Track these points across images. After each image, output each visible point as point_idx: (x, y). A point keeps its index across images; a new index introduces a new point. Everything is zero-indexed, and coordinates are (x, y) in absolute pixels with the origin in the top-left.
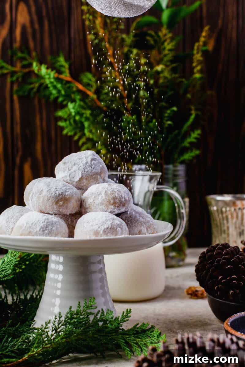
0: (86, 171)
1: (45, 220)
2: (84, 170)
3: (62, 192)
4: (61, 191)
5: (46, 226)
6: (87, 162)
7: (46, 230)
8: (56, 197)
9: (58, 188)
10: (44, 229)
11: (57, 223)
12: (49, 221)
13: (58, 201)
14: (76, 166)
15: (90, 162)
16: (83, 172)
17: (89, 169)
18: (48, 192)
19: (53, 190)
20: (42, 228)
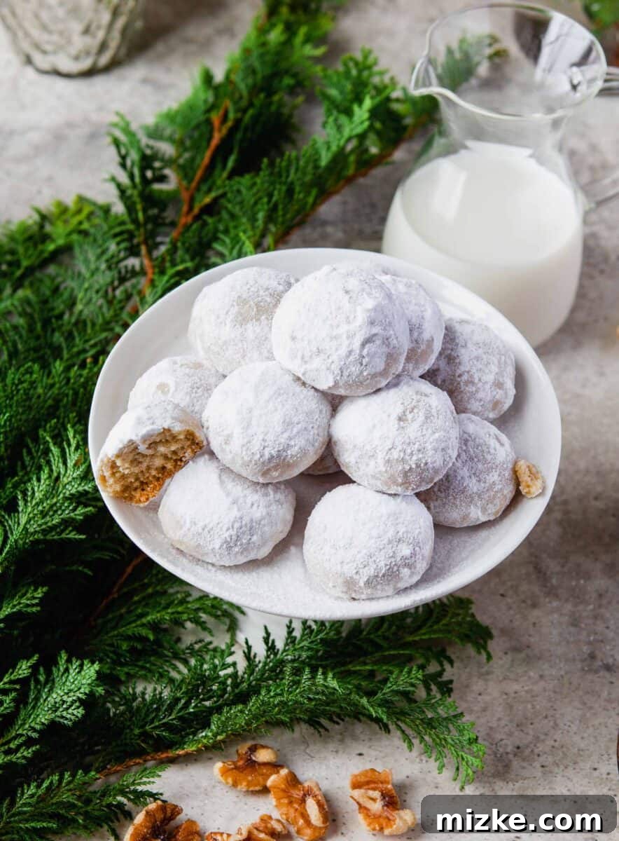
0: (346, 373)
1: (234, 522)
2: (342, 372)
3: (279, 451)
4: (276, 450)
5: (234, 538)
6: (350, 352)
7: (236, 545)
8: (263, 463)
9: (270, 437)
10: (232, 545)
11: (262, 522)
12: (244, 523)
13: (269, 470)
14: (322, 356)
15: (358, 352)
16: (338, 378)
17: (354, 369)
18: (244, 449)
19: (256, 446)
20: (226, 542)
